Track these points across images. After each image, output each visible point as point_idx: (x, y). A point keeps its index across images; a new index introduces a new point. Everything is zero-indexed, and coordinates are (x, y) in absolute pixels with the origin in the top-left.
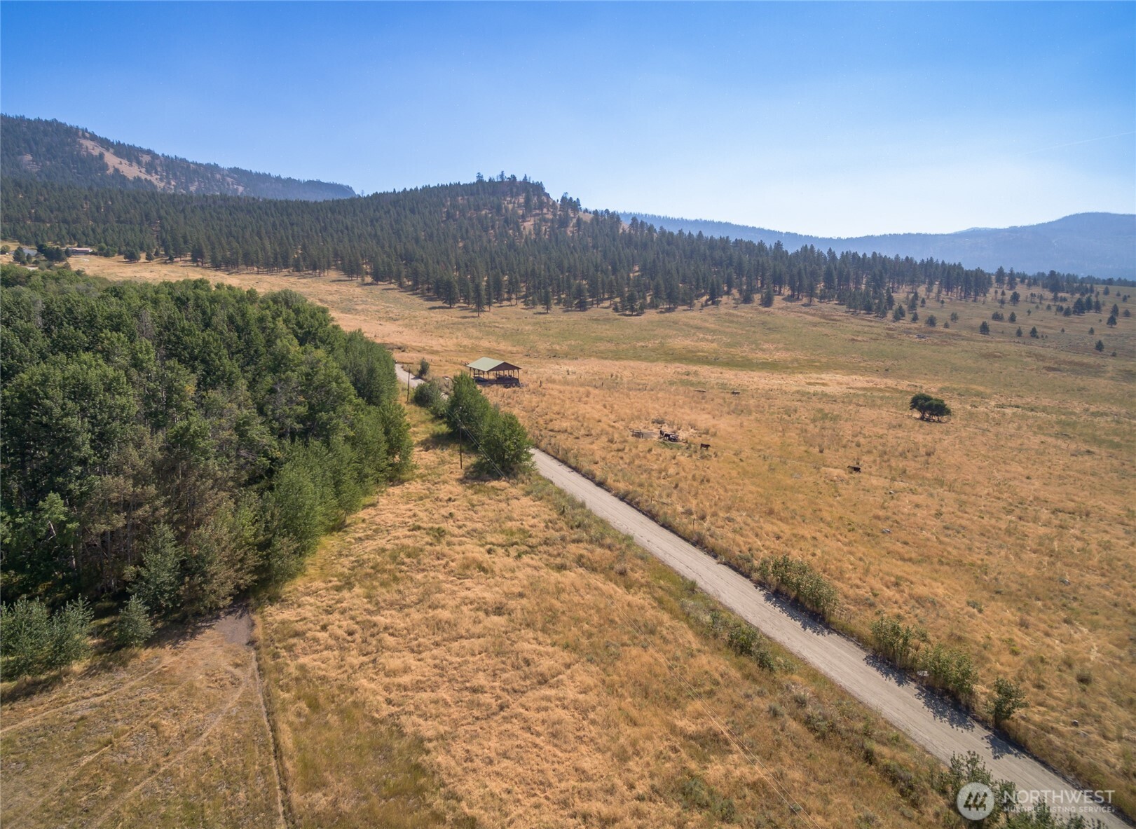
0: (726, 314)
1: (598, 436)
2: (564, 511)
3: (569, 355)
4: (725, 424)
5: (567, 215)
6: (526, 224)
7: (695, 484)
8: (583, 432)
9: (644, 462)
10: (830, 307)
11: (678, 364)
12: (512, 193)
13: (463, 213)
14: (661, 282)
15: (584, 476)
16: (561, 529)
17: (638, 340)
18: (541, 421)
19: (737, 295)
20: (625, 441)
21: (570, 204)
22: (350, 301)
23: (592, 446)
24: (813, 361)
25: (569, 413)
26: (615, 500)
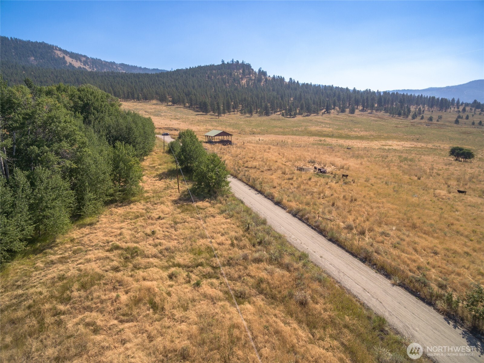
0: (334, 117)
1: (276, 170)
2: (248, 228)
3: (261, 133)
4: (352, 163)
5: (261, 77)
6: (243, 81)
7: (347, 202)
8: (266, 168)
9: (307, 187)
10: (381, 114)
11: (314, 137)
12: (237, 68)
13: (215, 77)
14: (304, 103)
15: (266, 197)
16: (244, 247)
17: (294, 127)
18: (241, 162)
19: (338, 109)
20: (293, 173)
21: (263, 73)
22: (159, 111)
23: (271, 177)
24: (380, 136)
25: (258, 157)
26: (289, 216)
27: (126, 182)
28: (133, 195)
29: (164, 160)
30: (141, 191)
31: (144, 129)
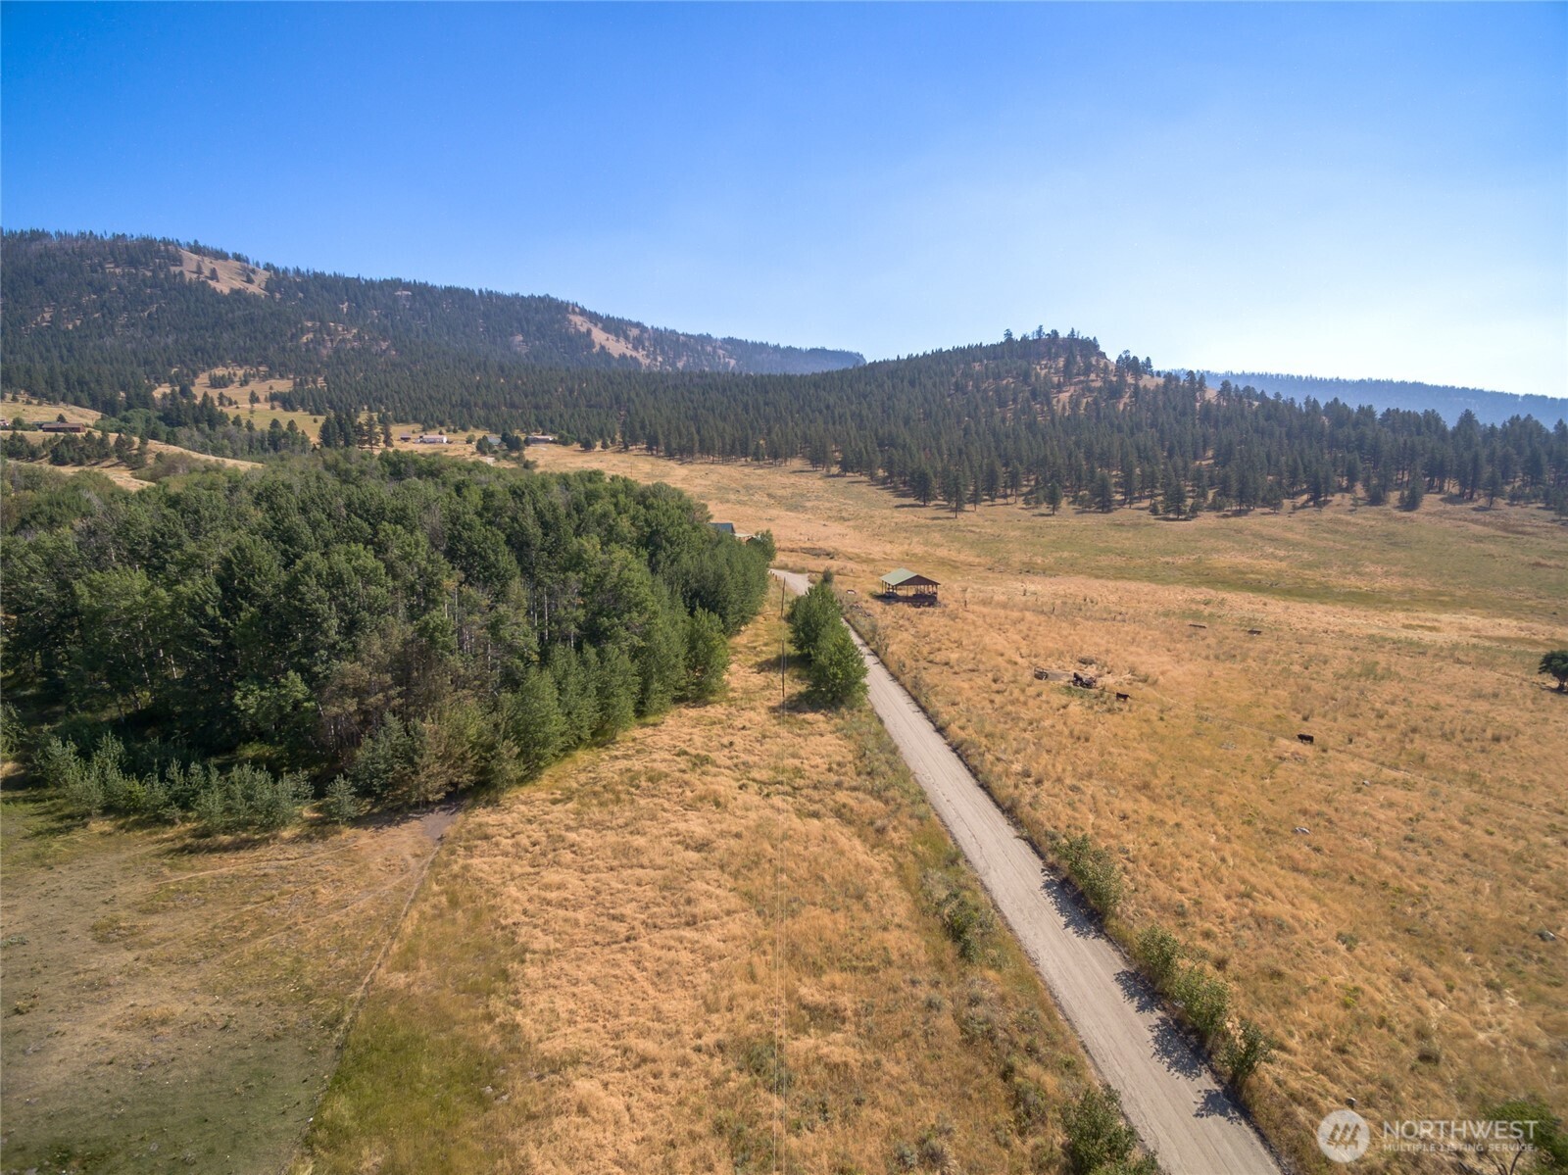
0: (1330, 521)
1: (984, 673)
2: (865, 754)
3: (1046, 572)
5: (1123, 381)
6: (1060, 396)
7: (1066, 741)
8: (969, 666)
9: (1018, 708)
10: (1524, 512)
11: (1203, 589)
12: (1049, 354)
13: (977, 384)
15: (929, 718)
16: (845, 773)
17: (1166, 554)
18: (925, 649)
19: (1361, 493)
20: (1016, 682)
21: (1133, 367)
22: (802, 495)
23: (965, 684)
24: (1441, 594)
25: (970, 642)
27: (703, 671)
28: (713, 692)
29: (777, 634)
30: (725, 687)
31: (745, 575)
